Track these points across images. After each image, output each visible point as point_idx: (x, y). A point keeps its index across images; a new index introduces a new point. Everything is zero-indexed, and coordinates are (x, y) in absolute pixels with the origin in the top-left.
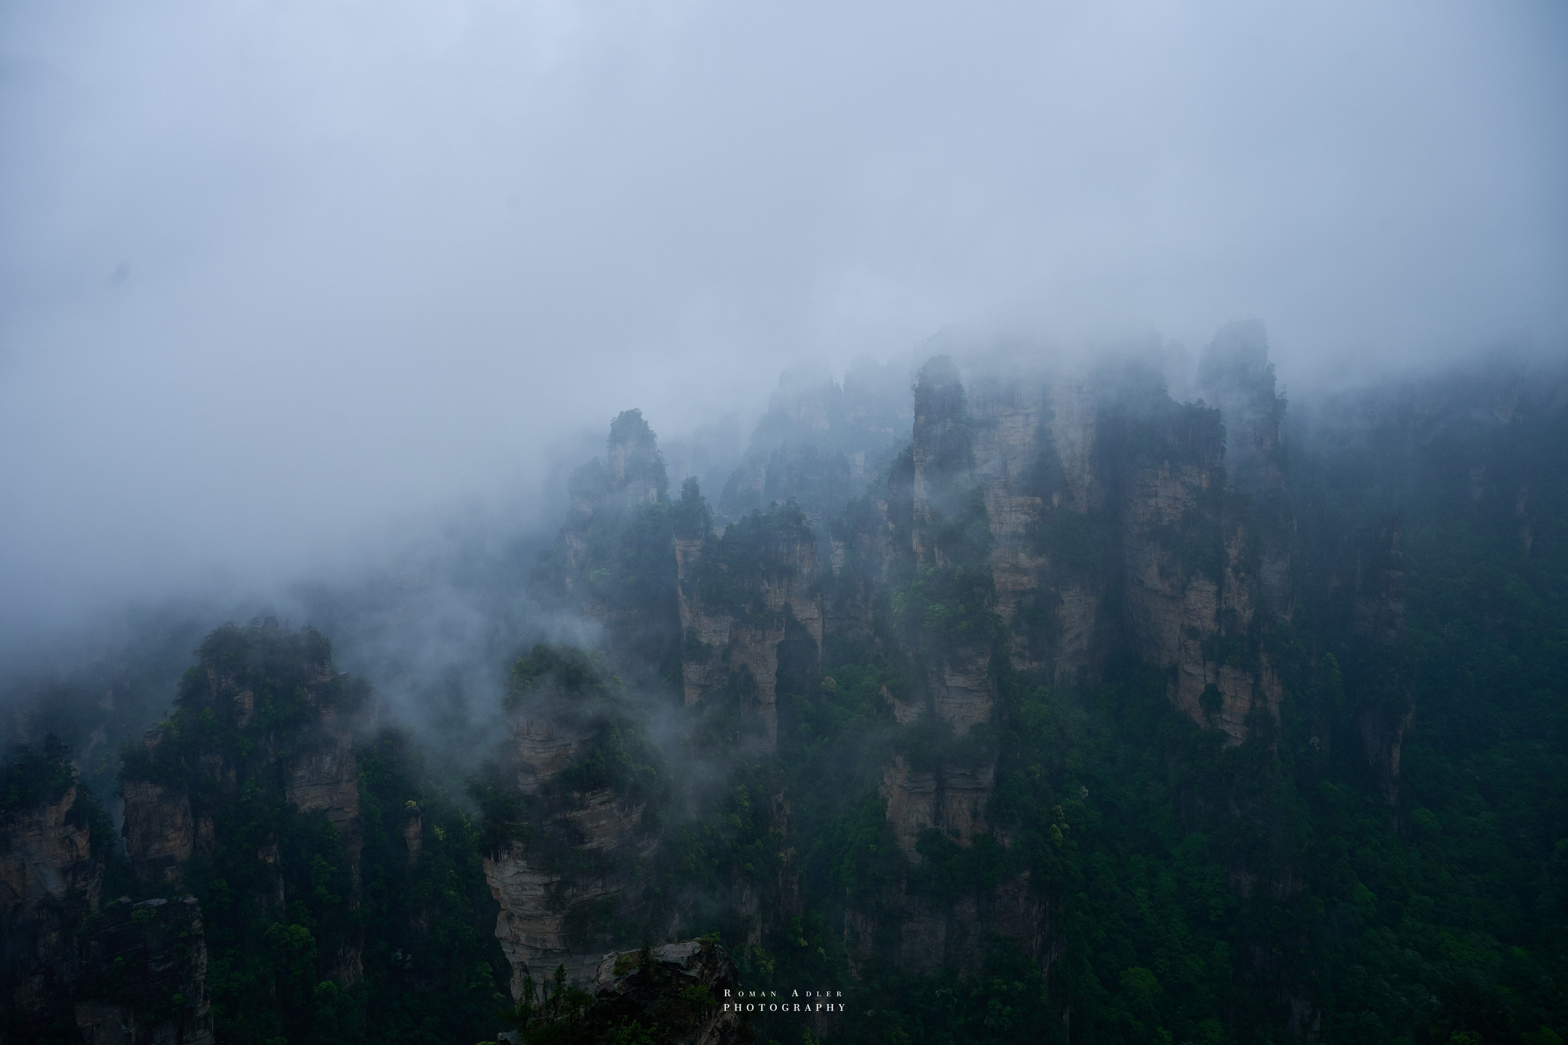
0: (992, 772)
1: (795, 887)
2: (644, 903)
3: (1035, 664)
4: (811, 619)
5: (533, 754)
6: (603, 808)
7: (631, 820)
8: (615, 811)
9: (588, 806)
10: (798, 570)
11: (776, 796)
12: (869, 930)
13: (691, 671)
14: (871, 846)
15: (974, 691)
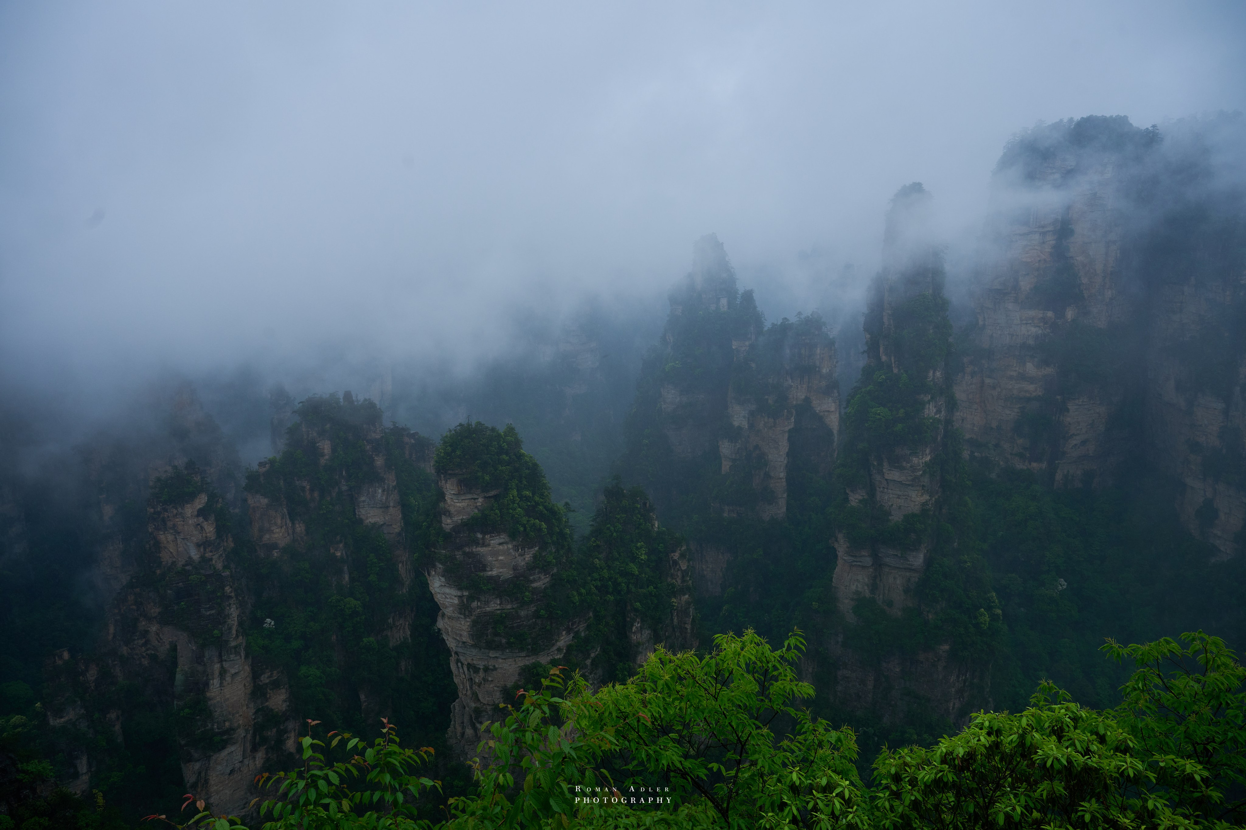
0: (922, 556)
1: (688, 627)
2: (534, 620)
3: (1034, 465)
4: (828, 411)
5: (453, 503)
6: (501, 547)
7: (524, 559)
8: (511, 551)
9: (489, 545)
10: (817, 369)
11: (672, 554)
12: (810, 670)
13: (724, 447)
14: (813, 603)
15: (909, 485)
